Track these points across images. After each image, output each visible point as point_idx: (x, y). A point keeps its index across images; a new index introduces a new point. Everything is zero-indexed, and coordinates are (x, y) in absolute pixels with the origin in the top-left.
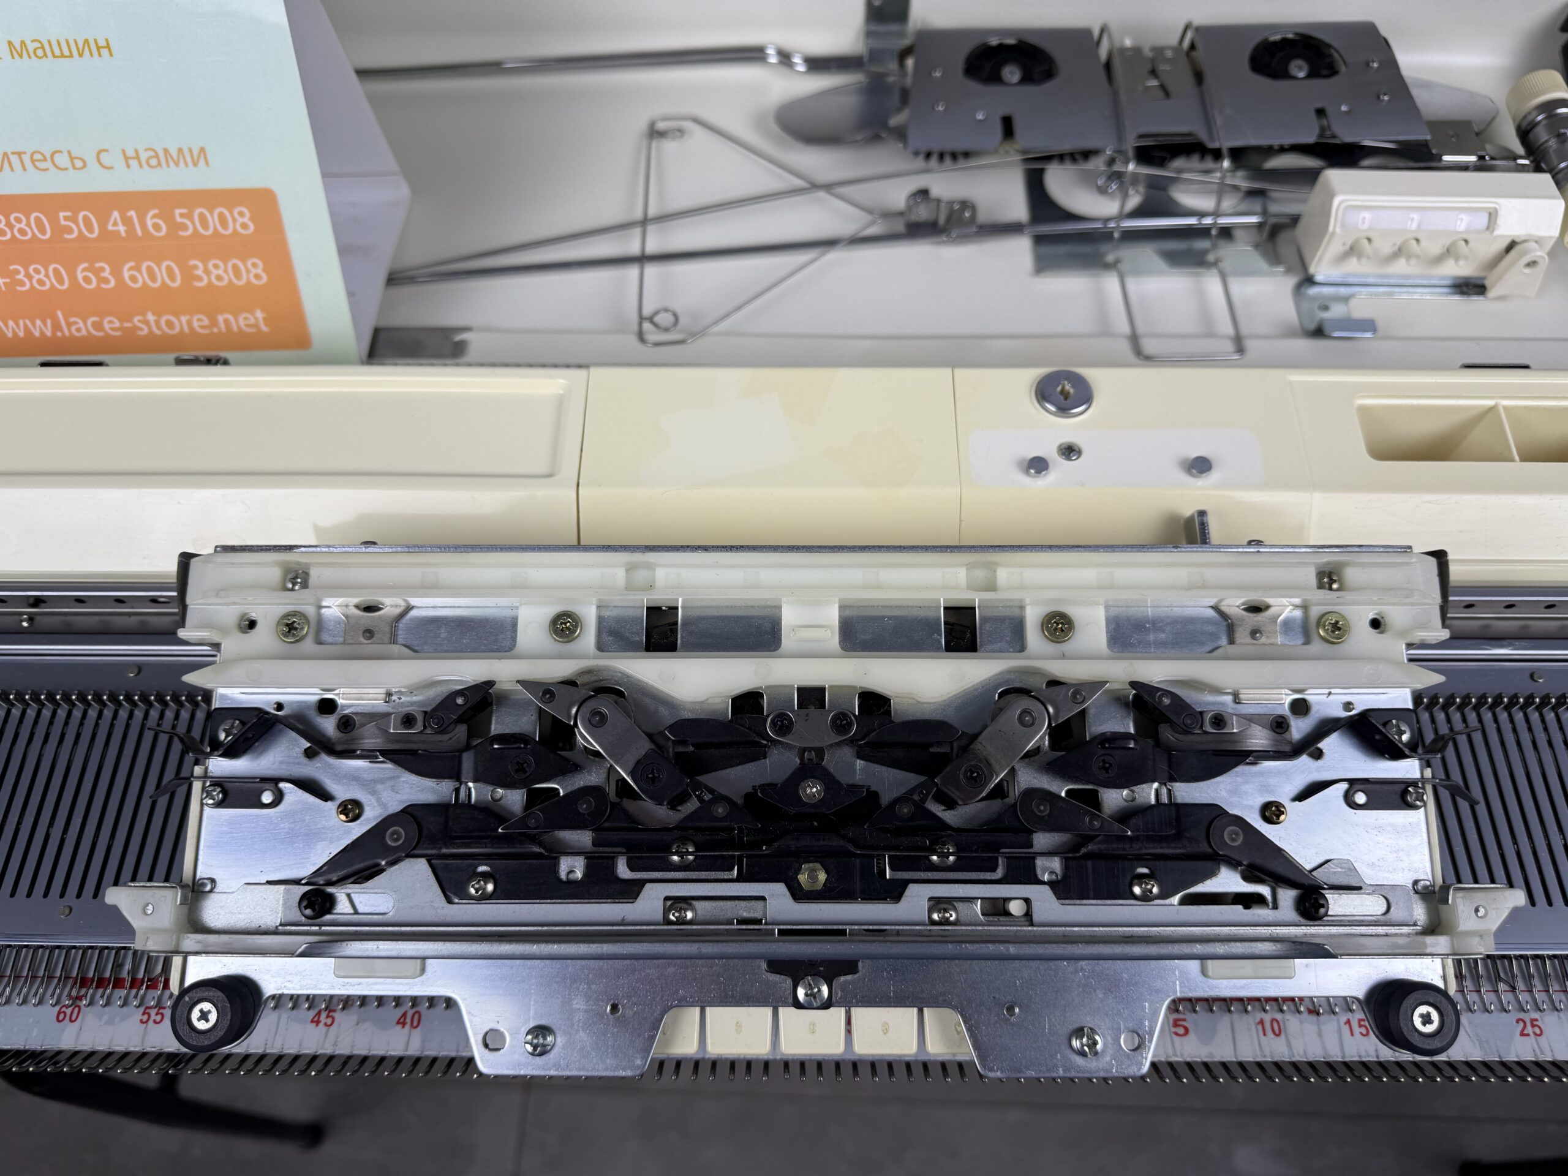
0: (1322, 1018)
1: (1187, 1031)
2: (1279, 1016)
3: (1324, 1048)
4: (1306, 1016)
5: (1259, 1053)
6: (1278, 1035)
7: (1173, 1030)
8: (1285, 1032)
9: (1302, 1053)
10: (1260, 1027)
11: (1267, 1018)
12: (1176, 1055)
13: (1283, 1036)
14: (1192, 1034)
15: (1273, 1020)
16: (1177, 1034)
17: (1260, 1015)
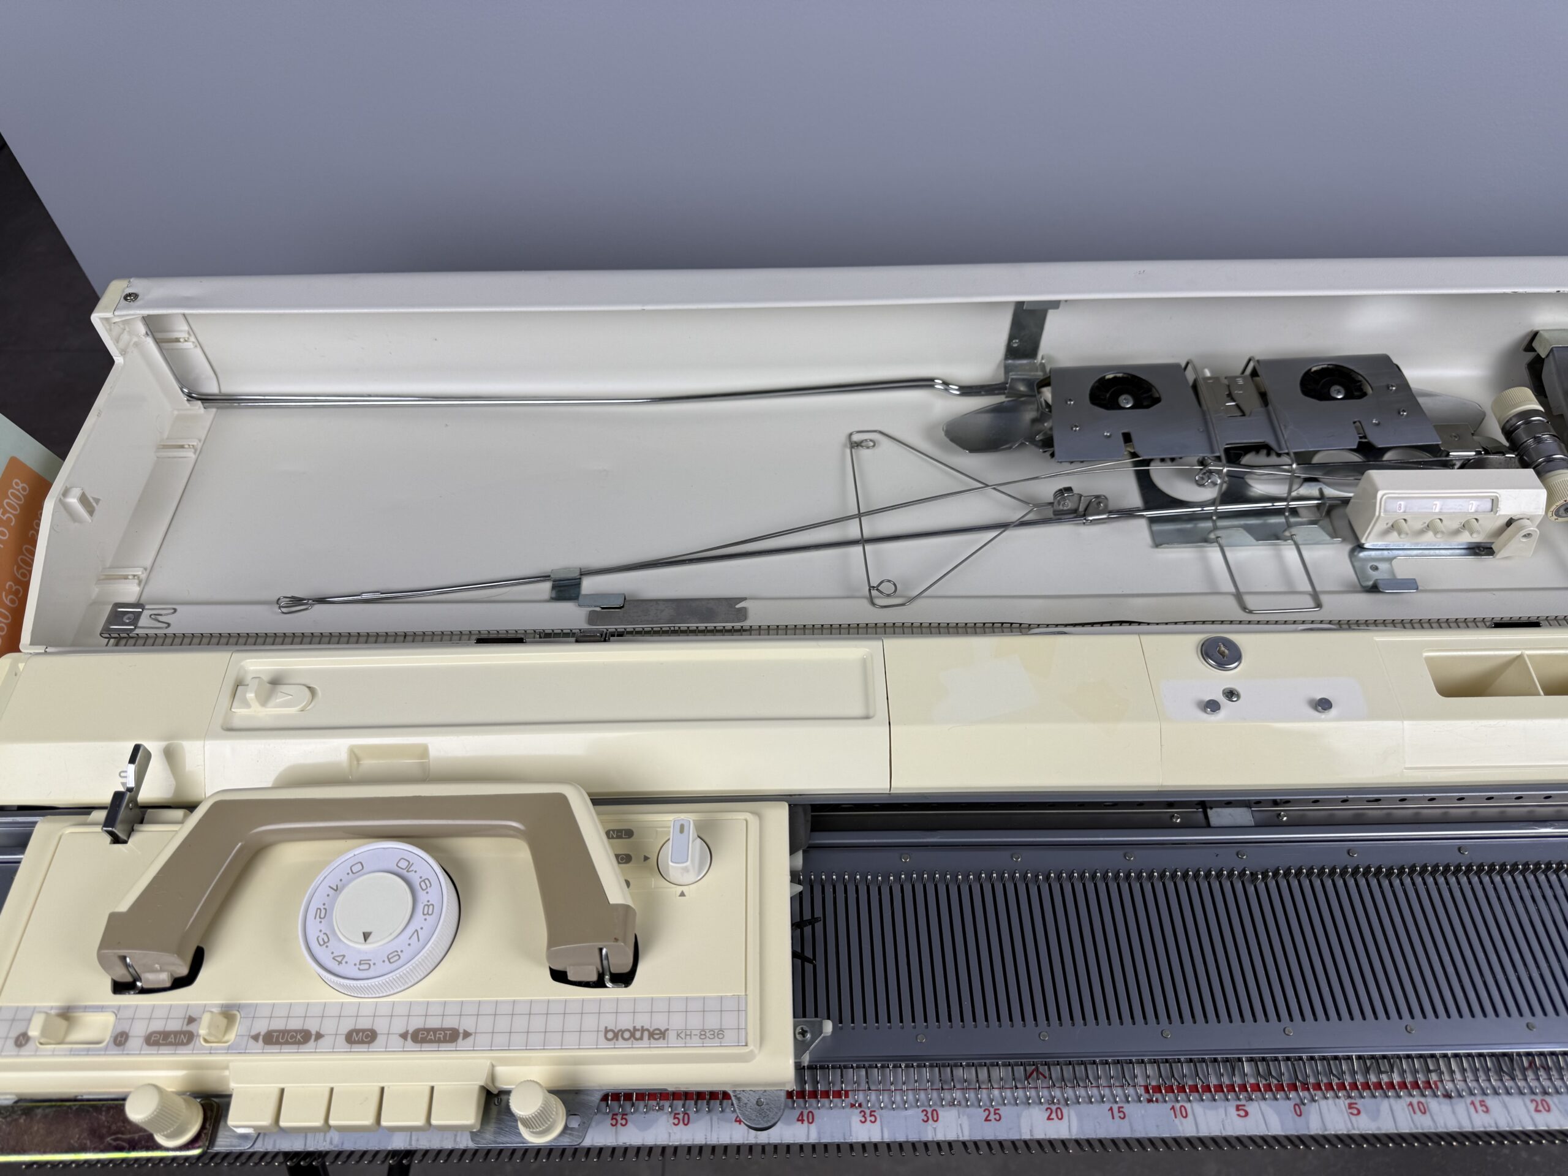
0: (1454, 1100)
1: (1359, 1112)
2: (1423, 1100)
3: (1459, 1122)
4: (1442, 1099)
5: (1412, 1126)
6: (1424, 1113)
7: (1350, 1111)
8: (1429, 1110)
9: (1443, 1125)
10: (1410, 1107)
11: (1415, 1101)
12: (1354, 1129)
13: (1428, 1113)
14: (1363, 1113)
15: (1419, 1103)
16: (1352, 1114)
17: (1409, 1100)
